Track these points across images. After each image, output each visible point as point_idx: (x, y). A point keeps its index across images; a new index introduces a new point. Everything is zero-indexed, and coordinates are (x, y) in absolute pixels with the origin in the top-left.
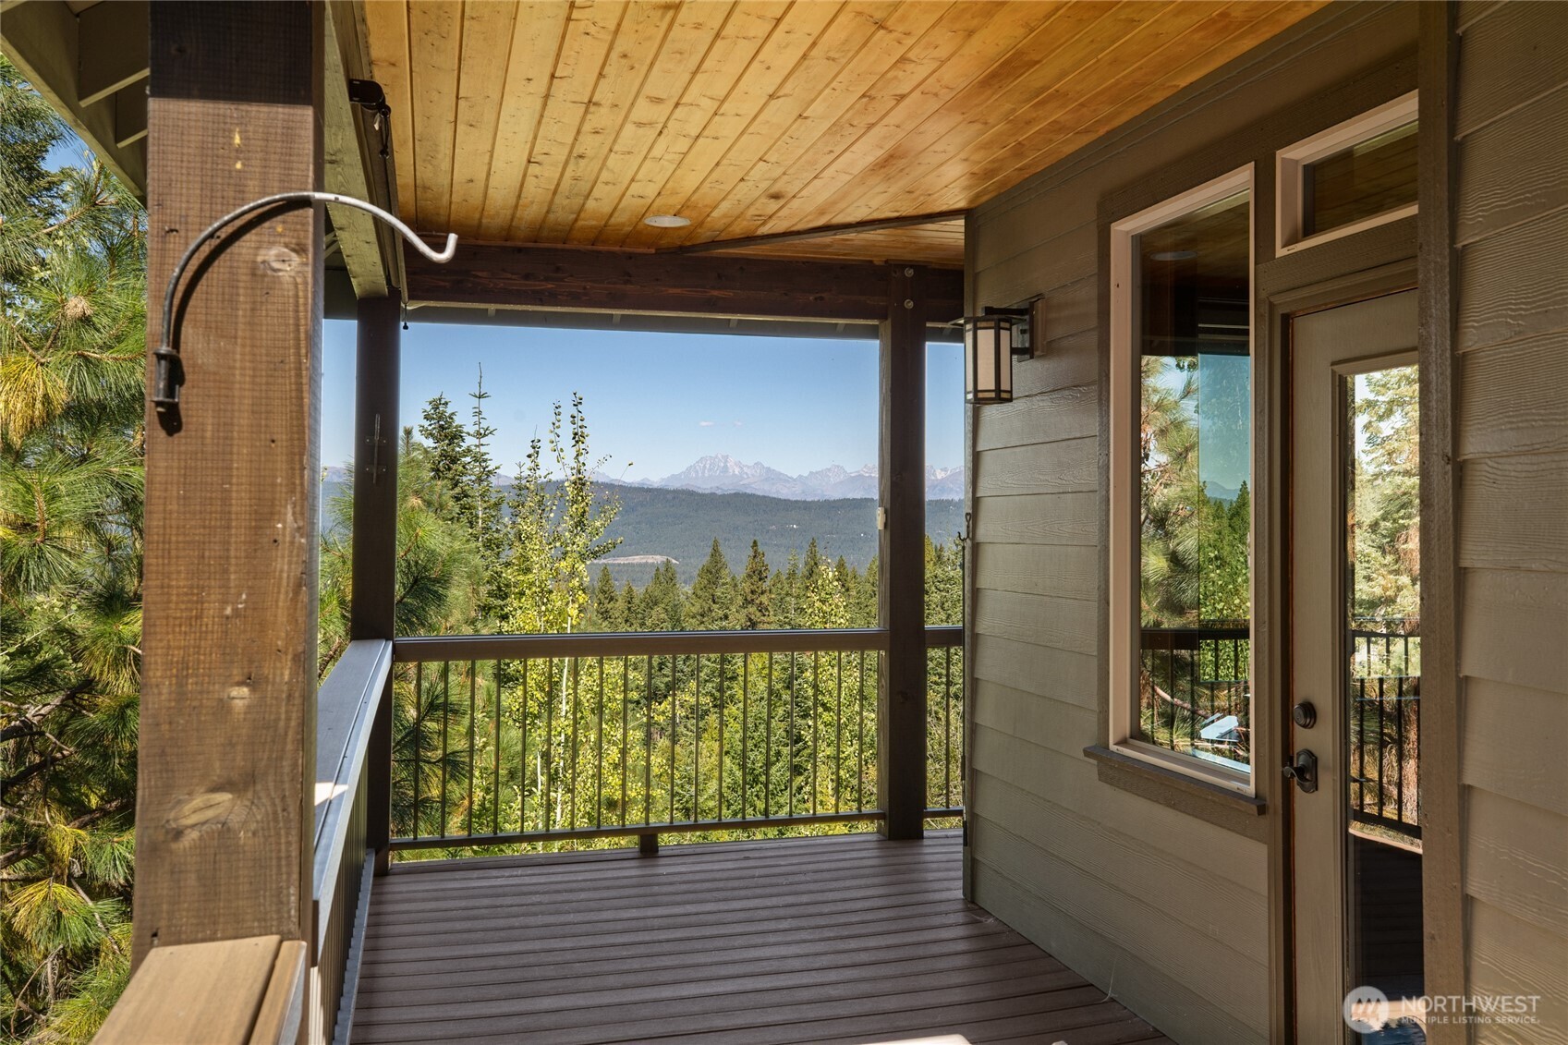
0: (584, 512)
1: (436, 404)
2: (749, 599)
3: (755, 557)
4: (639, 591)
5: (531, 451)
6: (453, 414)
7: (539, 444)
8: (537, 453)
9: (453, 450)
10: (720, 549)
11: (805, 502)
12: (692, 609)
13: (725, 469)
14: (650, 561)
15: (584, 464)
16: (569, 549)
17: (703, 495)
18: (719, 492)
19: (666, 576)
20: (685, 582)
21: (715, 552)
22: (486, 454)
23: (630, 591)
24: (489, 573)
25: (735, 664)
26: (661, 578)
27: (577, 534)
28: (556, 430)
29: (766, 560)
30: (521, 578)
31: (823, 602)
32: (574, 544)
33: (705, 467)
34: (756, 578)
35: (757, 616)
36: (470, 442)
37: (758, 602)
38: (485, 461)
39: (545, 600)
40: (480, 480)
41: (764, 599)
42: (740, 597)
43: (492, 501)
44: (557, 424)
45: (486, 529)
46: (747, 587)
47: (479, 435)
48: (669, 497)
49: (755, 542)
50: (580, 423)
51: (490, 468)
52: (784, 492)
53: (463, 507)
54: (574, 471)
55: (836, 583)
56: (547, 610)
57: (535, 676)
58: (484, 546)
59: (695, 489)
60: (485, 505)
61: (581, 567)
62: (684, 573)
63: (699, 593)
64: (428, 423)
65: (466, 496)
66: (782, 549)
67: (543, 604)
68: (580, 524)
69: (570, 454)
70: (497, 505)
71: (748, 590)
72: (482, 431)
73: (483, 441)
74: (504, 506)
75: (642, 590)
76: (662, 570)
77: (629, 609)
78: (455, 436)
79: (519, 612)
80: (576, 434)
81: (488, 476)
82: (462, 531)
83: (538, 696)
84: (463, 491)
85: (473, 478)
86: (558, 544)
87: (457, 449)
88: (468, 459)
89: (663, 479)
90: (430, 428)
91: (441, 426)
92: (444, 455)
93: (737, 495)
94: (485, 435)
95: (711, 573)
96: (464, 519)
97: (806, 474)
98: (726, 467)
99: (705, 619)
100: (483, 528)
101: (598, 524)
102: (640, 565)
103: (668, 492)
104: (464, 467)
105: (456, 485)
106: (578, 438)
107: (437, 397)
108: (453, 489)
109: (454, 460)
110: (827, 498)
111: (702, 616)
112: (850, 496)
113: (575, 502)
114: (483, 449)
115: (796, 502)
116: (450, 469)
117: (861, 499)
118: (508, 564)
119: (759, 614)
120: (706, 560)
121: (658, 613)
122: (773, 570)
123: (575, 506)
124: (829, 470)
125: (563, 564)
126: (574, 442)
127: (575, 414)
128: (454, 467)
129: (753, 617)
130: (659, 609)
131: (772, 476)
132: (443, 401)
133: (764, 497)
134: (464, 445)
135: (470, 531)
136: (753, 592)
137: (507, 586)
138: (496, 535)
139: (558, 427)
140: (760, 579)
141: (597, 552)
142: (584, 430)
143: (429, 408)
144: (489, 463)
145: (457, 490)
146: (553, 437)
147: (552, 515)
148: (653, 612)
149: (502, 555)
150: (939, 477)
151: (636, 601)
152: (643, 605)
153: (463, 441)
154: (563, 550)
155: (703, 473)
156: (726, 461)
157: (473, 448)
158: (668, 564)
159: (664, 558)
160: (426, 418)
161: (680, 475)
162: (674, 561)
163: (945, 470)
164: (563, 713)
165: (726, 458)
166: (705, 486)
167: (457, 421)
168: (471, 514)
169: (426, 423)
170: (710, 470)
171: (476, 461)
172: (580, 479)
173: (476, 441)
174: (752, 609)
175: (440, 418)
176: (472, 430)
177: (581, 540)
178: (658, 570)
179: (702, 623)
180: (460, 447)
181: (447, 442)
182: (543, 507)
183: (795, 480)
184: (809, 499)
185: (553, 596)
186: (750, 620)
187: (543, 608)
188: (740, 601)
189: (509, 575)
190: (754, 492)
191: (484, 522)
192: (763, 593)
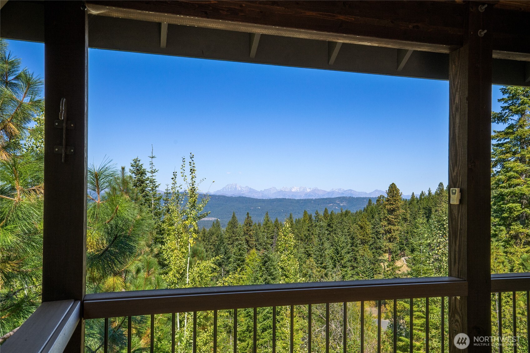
0: (195, 201)
1: (136, 161)
2: (246, 233)
3: (248, 218)
4: (207, 230)
5: (173, 177)
6: (142, 164)
7: (176, 174)
8: (176, 177)
9: (142, 178)
10: (235, 215)
11: (263, 199)
12: (226, 236)
13: (236, 188)
14: (210, 220)
15: (195, 182)
16: (189, 216)
17: (228, 197)
18: (234, 196)
19: (216, 225)
20: (223, 227)
21: (234, 217)
22: (155, 179)
23: (204, 230)
24: (157, 225)
25: (244, 256)
26: (215, 225)
27: (192, 210)
28: (183, 168)
29: (252, 219)
30: (170, 228)
31: (285, 236)
32: (191, 214)
33: (229, 188)
34: (248, 225)
35: (249, 239)
36: (149, 175)
37: (249, 234)
38: (154, 182)
39: (180, 237)
40: (152, 190)
41: (251, 233)
42: (243, 232)
43: (157, 197)
44: (184, 166)
45: (155, 208)
46: (245, 228)
47: (152, 172)
48: (217, 198)
49: (248, 213)
50: (193, 165)
51: (156, 185)
52: (256, 196)
53: (146, 200)
54: (191, 185)
55: (290, 229)
56: (181, 241)
57: (176, 268)
58: (154, 215)
59: (226, 195)
60: (155, 199)
61: (194, 223)
62: (222, 224)
63: (228, 230)
64: (133, 168)
65: (148, 196)
66: (255, 215)
67: (179, 238)
68: (193, 206)
69: (189, 178)
70: (159, 199)
71: (245, 230)
72: (153, 171)
73: (154, 174)
74: (162, 200)
75: (208, 230)
76: (215, 222)
77: (204, 236)
78: (143, 173)
79: (169, 241)
80: (191, 170)
81: (156, 188)
82: (145, 209)
83: (177, 276)
84: (146, 194)
85: (150, 189)
86: (185, 214)
87: (144, 178)
88: (148, 182)
89: (214, 192)
90: (133, 170)
91: (137, 169)
92: (139, 180)
93: (240, 197)
94: (154, 172)
95: (232, 224)
96: (147, 205)
97: (263, 190)
98: (236, 187)
99: (230, 239)
100: (154, 208)
101: (201, 206)
102: (207, 221)
103: (216, 196)
104: (146, 185)
105: (143, 192)
106: (192, 171)
107: (136, 158)
108: (142, 193)
109: (143, 182)
110: (270, 198)
111: (229, 238)
112: (278, 197)
113: (191, 197)
114: (154, 178)
115: (260, 199)
116: (141, 185)
117: (282, 199)
118: (163, 222)
119: (249, 238)
120: (230, 219)
121: (214, 237)
122: (254, 223)
123: (191, 199)
124: (271, 189)
125: (187, 222)
126: (191, 173)
127: (191, 161)
128: (143, 185)
129: (247, 239)
130: (215, 236)
131: (251, 190)
132: (138, 160)
133: (249, 198)
134: (146, 177)
135: (149, 209)
136: (247, 230)
137: (163, 230)
138: (159, 210)
139: (184, 167)
140: (250, 226)
141: (200, 217)
142: (194, 168)
143: (133, 162)
144: (156, 183)
145: (144, 193)
146: (182, 171)
147: (182, 202)
148: (212, 237)
149: (161, 218)
150: (308, 191)
151: (206, 233)
152: (209, 235)
153: (146, 175)
154: (187, 216)
155: (228, 190)
156: (236, 186)
157: (150, 177)
158: (217, 221)
159: (216, 219)
160: (132, 166)
161: (221, 190)
162: (219, 220)
163: (310, 188)
164: (187, 282)
165: (236, 185)
166: (229, 194)
167: (144, 167)
168: (149, 202)
169: (132, 168)
170: (231, 188)
171: (151, 182)
172: (193, 188)
173: (151, 175)
174: (247, 236)
175: (137, 166)
176: (150, 170)
177: (194, 212)
178: (214, 223)
179: (229, 241)
180: (145, 177)
181: (140, 175)
182: (178, 199)
183: (259, 192)
184: (264, 199)
185: (183, 235)
186: (246, 240)
187: (179, 240)
188: (242, 233)
189: (164, 226)
190: (245, 196)
191: (154, 205)
192: (251, 230)
